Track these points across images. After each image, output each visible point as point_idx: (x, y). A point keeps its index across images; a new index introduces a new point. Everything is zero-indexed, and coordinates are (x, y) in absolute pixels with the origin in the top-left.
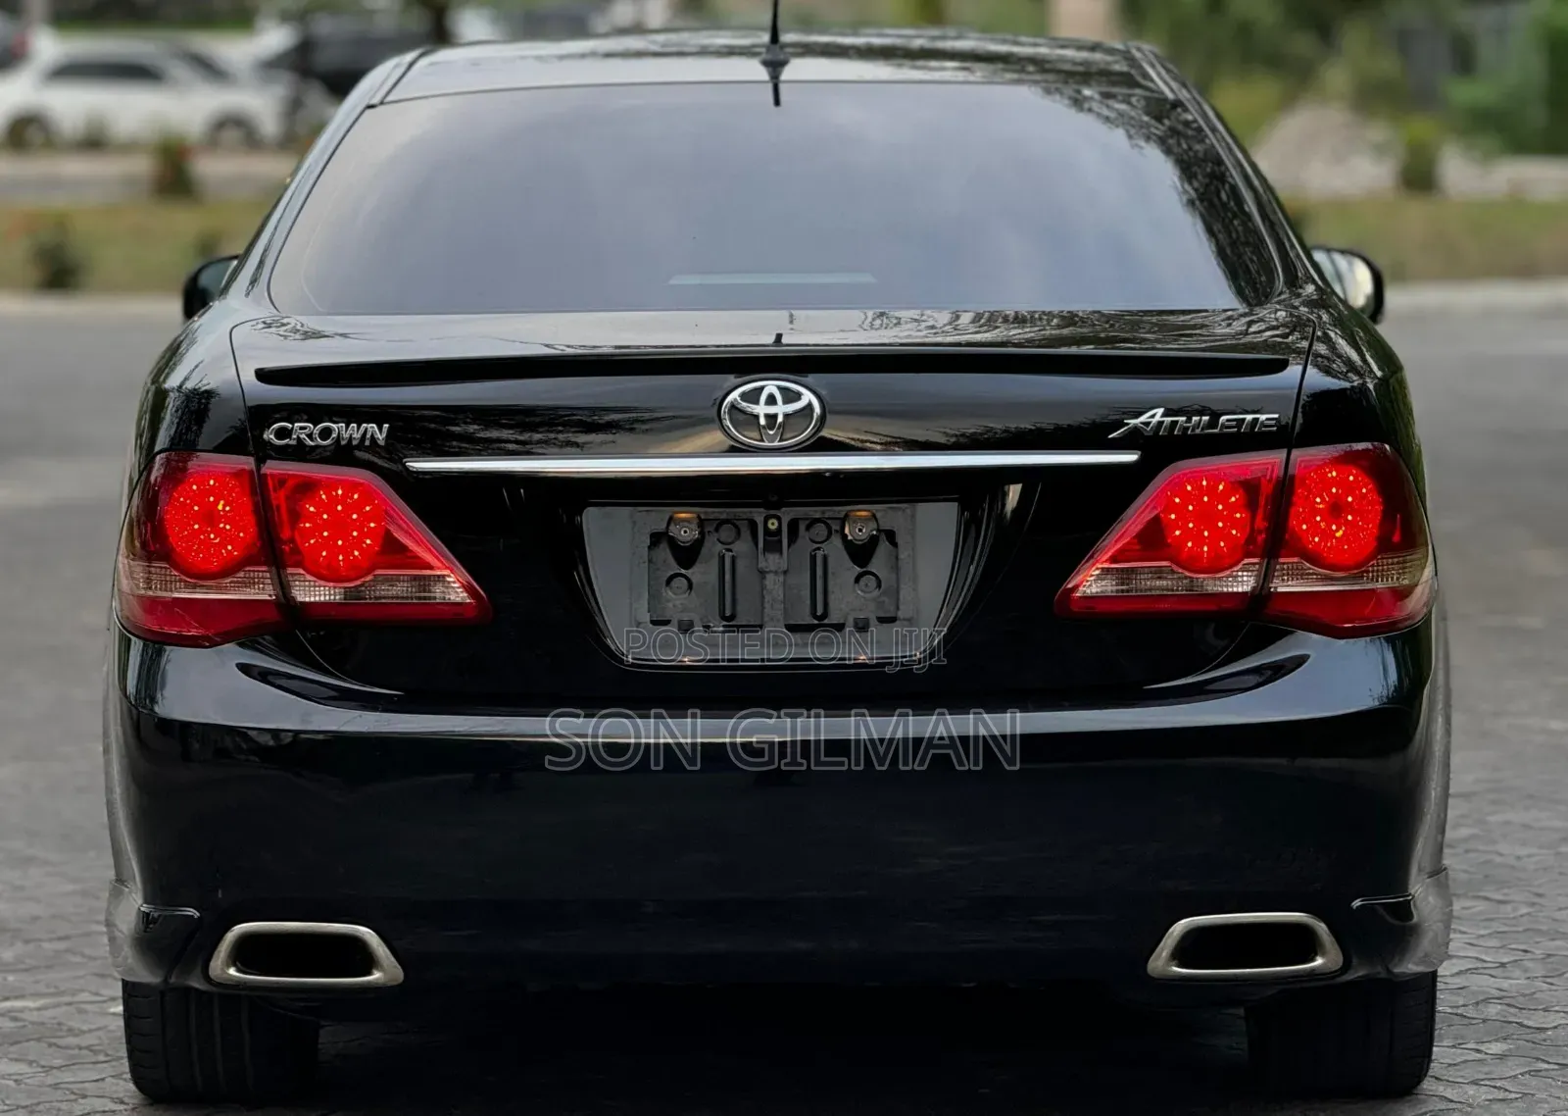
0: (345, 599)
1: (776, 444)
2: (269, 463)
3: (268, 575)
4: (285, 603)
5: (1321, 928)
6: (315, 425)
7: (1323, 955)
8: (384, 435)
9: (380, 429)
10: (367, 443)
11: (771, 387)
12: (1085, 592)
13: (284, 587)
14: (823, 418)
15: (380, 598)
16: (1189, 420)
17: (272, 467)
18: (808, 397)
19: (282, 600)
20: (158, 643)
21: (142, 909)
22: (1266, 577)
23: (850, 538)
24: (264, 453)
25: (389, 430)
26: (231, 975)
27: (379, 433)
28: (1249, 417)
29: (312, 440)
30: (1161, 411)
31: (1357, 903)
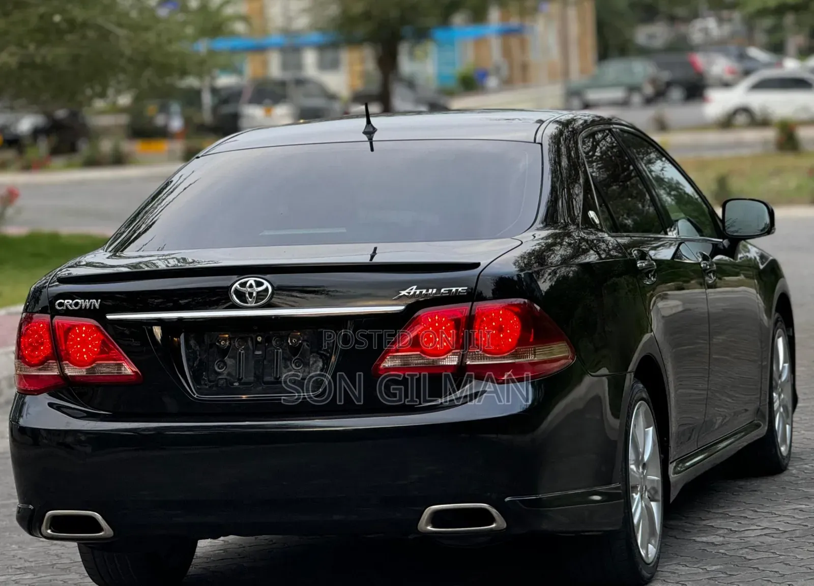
0: (87, 374)
1: (253, 305)
2: (56, 317)
3: (55, 364)
4: (63, 376)
5: (494, 511)
6: (73, 301)
7: (496, 523)
8: (99, 304)
9: (97, 301)
10: (92, 308)
11: (251, 281)
12: (384, 366)
13: (62, 369)
14: (273, 293)
15: (103, 373)
16: (427, 291)
17: (58, 319)
18: (266, 284)
19: (62, 375)
20: (24, 394)
21: (19, 506)
22: (462, 358)
23: (290, 344)
24: (54, 313)
25: (101, 302)
26: (48, 533)
27: (96, 303)
28: (454, 289)
29: (71, 307)
30: (415, 287)
31: (507, 499)
